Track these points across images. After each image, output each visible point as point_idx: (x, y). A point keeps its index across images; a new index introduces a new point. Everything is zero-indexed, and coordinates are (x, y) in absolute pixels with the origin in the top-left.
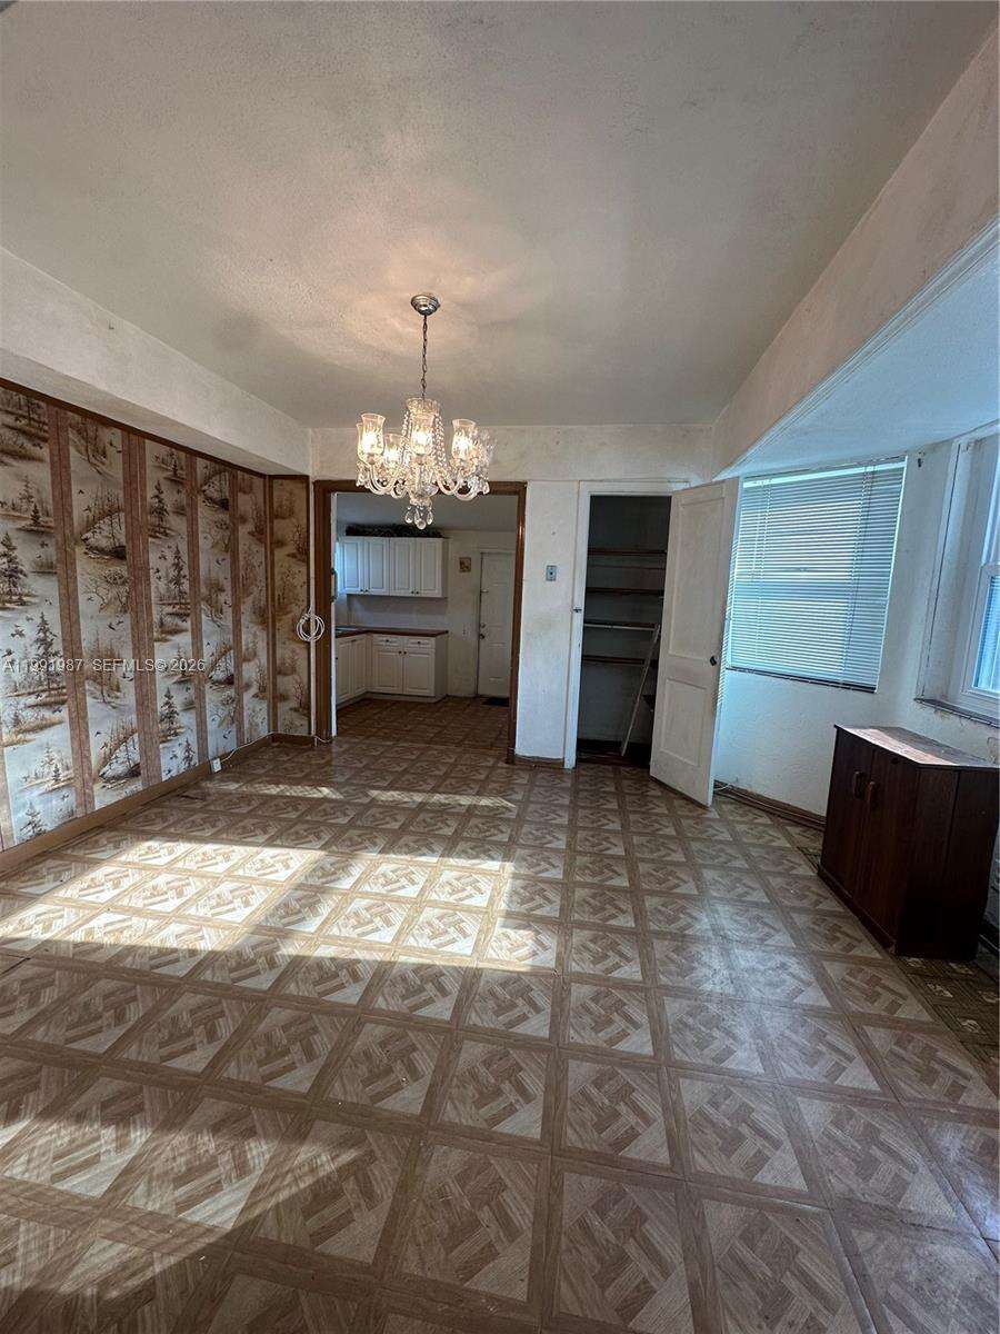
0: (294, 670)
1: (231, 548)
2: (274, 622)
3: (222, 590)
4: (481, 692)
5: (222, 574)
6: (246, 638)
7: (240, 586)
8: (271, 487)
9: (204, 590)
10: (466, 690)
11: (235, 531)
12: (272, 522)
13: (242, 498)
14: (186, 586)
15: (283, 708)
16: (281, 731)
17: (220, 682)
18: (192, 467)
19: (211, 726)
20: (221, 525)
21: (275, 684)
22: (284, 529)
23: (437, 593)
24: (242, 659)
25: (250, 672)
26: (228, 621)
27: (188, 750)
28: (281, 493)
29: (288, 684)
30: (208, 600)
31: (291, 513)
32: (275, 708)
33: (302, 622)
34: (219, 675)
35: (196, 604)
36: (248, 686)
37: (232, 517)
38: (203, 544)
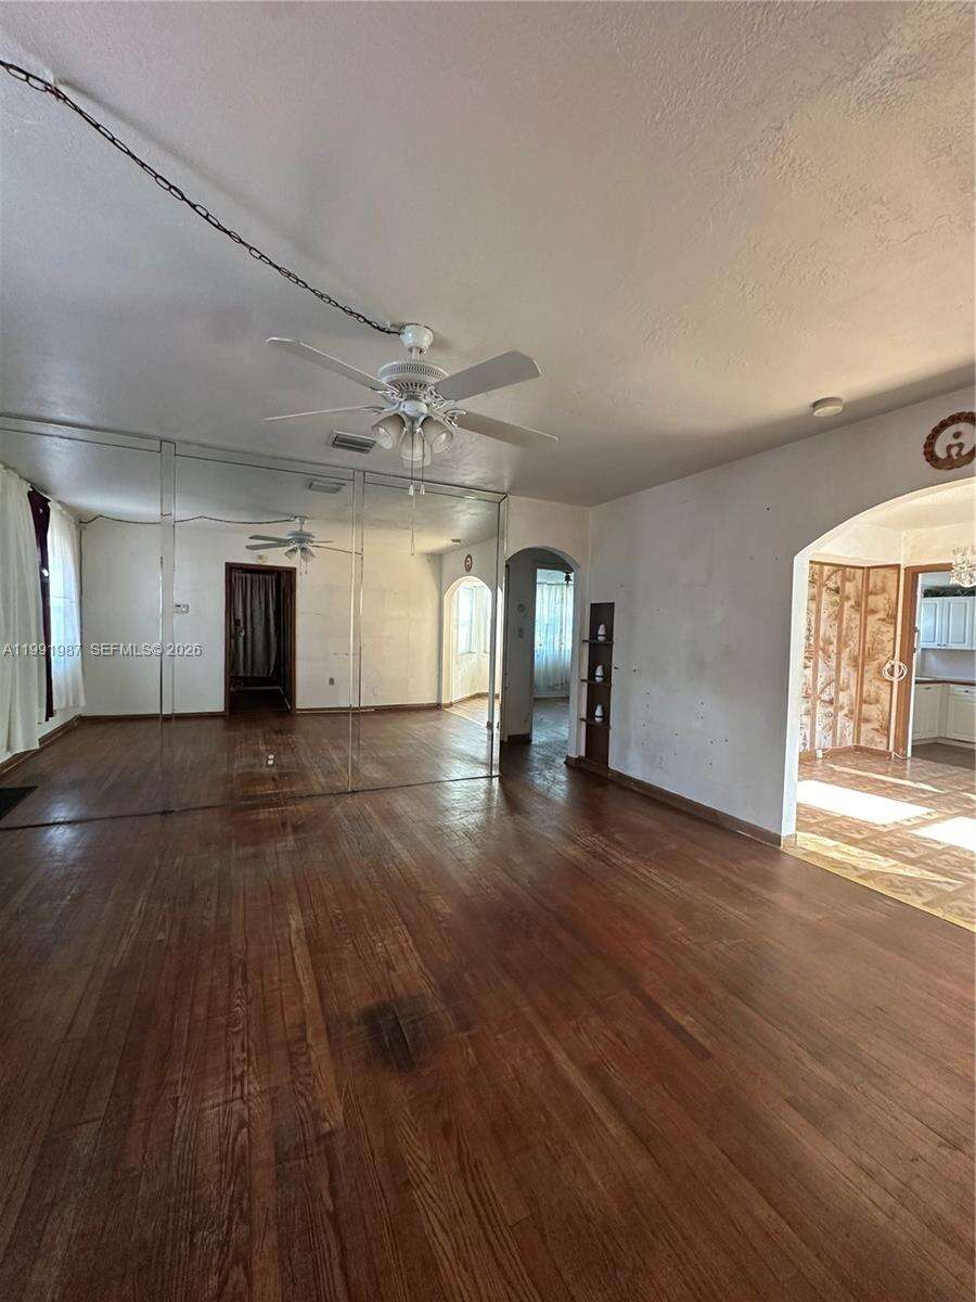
0: (877, 701)
1: (839, 617)
2: (863, 665)
3: (831, 643)
5: (833, 634)
6: (843, 674)
7: (842, 642)
8: (868, 575)
9: (821, 643)
11: (842, 607)
12: (867, 597)
13: (848, 584)
14: (812, 642)
15: (865, 727)
16: (862, 744)
17: (825, 701)
18: (822, 573)
19: (819, 728)
20: (834, 604)
21: (860, 710)
22: (878, 601)
24: (839, 690)
25: (843, 698)
26: (833, 664)
27: (805, 739)
28: (876, 579)
29: (871, 711)
30: (823, 650)
31: (884, 590)
32: (859, 726)
33: (888, 666)
34: (825, 697)
35: (817, 652)
36: (842, 708)
37: (841, 598)
38: (824, 616)
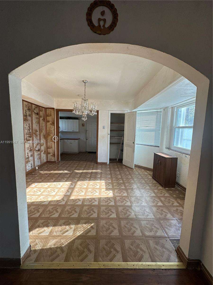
0: (51, 148)
1: (39, 123)
2: (47, 138)
3: (37, 131)
4: (87, 151)
5: (38, 129)
7: (41, 130)
8: (46, 110)
9: (34, 131)
10: (84, 151)
11: (39, 119)
12: (46, 117)
13: (41, 112)
14: (31, 131)
15: (49, 155)
16: (49, 160)
17: (37, 151)
18: (32, 107)
19: (36, 160)
20: (37, 118)
21: (47, 151)
22: (49, 118)
23: (78, 131)
24: (41, 146)
25: (43, 148)
26: (38, 138)
27: (31, 165)
28: (48, 111)
29: (50, 150)
30: (35, 134)
31: (51, 115)
32: (47, 155)
33: (54, 137)
34: (37, 149)
35: (33, 134)
36: (42, 151)
37: (39, 116)
38: (34, 122)
